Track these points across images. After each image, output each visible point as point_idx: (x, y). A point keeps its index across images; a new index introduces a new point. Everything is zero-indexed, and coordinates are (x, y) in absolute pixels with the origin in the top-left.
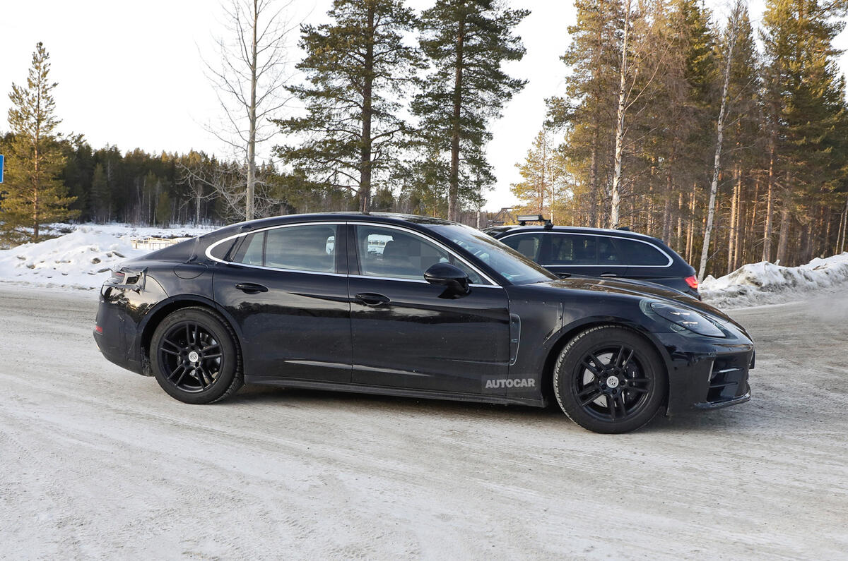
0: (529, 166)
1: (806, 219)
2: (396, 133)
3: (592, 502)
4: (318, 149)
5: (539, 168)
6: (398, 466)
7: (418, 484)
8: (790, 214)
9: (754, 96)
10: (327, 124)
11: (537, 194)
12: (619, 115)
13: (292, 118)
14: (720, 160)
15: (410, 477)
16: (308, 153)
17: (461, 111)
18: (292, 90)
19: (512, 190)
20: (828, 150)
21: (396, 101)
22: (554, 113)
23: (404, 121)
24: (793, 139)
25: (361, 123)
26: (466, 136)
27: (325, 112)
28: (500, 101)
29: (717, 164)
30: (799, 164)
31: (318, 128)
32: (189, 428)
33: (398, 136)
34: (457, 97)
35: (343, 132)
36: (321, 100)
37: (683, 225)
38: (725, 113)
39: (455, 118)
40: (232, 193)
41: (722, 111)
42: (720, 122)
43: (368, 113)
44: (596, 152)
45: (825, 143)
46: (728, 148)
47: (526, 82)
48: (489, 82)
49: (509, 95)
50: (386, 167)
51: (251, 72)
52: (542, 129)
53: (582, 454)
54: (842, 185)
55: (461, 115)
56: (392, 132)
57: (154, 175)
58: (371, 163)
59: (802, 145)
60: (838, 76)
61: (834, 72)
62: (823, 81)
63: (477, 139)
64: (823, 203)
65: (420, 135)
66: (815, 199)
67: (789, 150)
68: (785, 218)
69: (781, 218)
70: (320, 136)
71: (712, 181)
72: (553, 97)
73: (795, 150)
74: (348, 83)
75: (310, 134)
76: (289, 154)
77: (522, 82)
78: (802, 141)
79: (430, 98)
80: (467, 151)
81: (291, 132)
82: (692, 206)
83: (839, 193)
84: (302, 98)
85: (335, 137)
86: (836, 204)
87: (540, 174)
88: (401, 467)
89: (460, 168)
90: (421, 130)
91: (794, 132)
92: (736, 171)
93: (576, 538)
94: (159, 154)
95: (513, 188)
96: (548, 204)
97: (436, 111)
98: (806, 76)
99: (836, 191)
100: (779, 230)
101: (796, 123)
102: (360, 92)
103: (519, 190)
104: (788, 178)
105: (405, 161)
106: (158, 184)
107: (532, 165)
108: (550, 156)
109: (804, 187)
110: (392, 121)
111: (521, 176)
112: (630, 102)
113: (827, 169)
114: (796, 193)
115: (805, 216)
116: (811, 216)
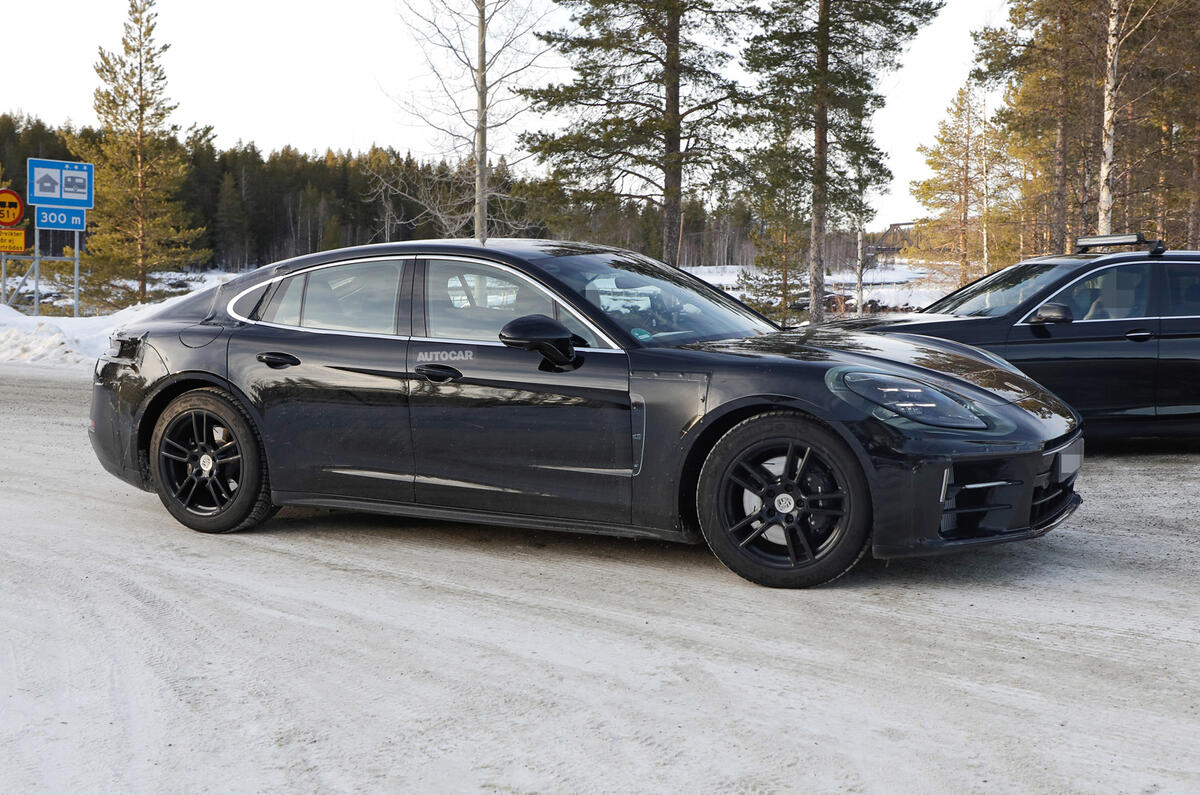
0: (942, 150)
2: (722, 102)
3: (1140, 712)
4: (593, 136)
5: (959, 153)
6: (799, 652)
7: (838, 681)
10: (606, 93)
11: (957, 198)
12: (1109, 53)
13: (550, 86)
15: (822, 668)
16: (577, 142)
17: (830, 60)
18: (549, 38)
19: (913, 192)
21: (720, 49)
22: (987, 56)
23: (734, 82)
25: (663, 89)
26: (839, 102)
27: (604, 73)
28: (897, 40)
31: (592, 101)
32: (448, 592)
33: (726, 109)
34: (822, 36)
35: (633, 105)
36: (597, 54)
39: (819, 73)
40: (451, 214)
43: (674, 71)
44: (1064, 120)
47: (940, 5)
48: (876, 8)
49: (912, 29)
50: (707, 162)
51: (476, 13)
52: (966, 85)
53: (1107, 633)
55: (831, 68)
56: (716, 102)
57: (315, 189)
58: (682, 155)
63: (857, 108)
65: (763, 106)
70: (596, 113)
72: (985, 29)
74: (641, 22)
75: (580, 112)
76: (544, 146)
77: (934, 6)
79: (777, 41)
80: (842, 129)
81: (549, 110)
84: (564, 51)
85: (622, 114)
87: (961, 163)
88: (805, 653)
89: (830, 158)
90: (764, 96)
93: (1124, 770)
94: (322, 154)
95: (915, 188)
96: (977, 213)
97: (787, 63)
102: (661, 37)
103: (925, 191)
105: (739, 150)
106: (323, 204)
107: (947, 147)
108: (978, 131)
110: (715, 83)
111: (929, 167)
112: (1130, 29)
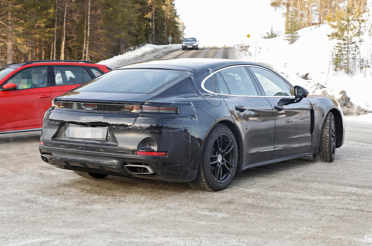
1: (25, 49)
8: (14, 45)
30: (17, 6)
54: (50, 22)
64: (37, 36)
66: (31, 34)
69: (6, 48)
83: (49, 29)
86: (47, 37)
99: (46, 27)
100: (6, 58)
104: (9, 18)
109: (22, 25)
113: (38, 11)
114: (16, 29)
115: (25, 46)
116: (29, 47)
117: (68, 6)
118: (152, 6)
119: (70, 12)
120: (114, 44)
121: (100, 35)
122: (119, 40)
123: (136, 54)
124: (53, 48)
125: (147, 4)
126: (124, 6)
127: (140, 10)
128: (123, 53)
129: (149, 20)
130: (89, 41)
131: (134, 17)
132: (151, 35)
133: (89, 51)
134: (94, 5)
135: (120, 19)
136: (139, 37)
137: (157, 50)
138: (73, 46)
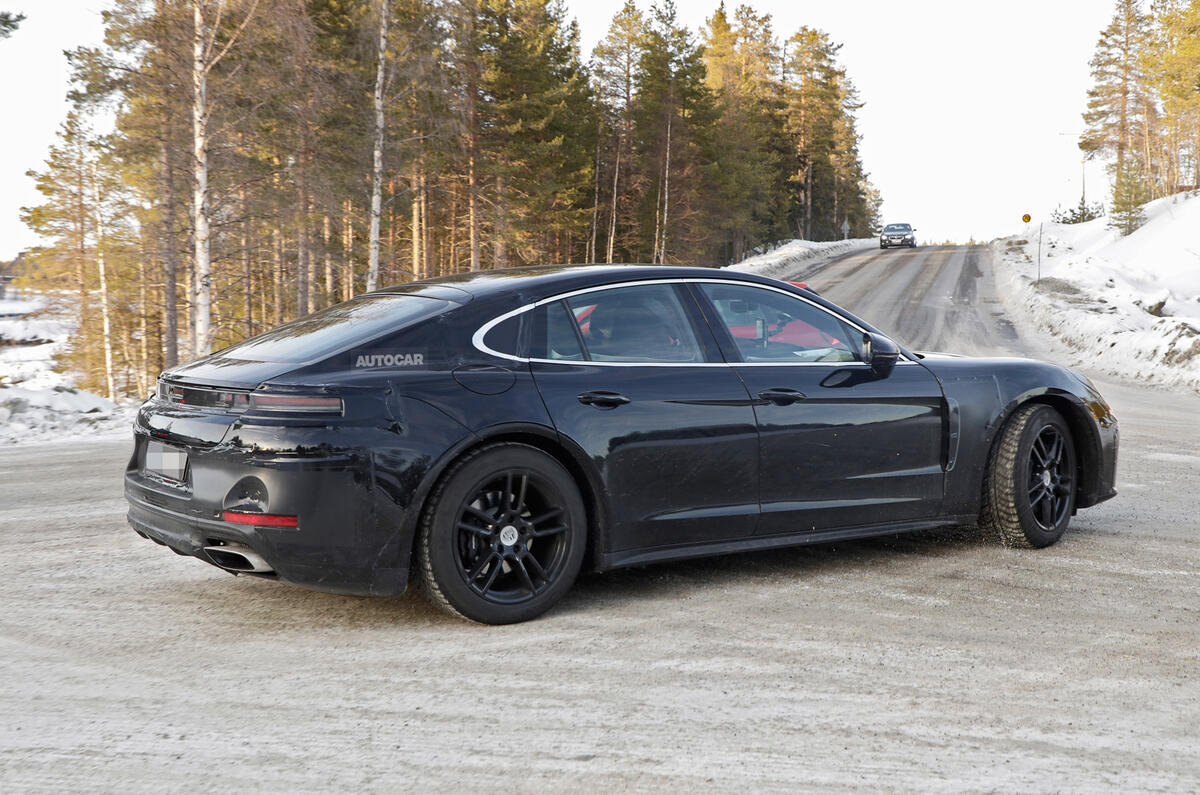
0: (52, 175)
1: (531, 254)
5: (73, 178)
8: (507, 246)
9: (435, 53)
11: (71, 226)
12: (196, 79)
14: (384, 158)
19: (24, 219)
20: (557, 141)
22: (84, 77)
24: (501, 123)
29: (378, 166)
30: (516, 163)
37: (334, 272)
38: (386, 78)
41: (380, 75)
42: (378, 94)
44: (168, 149)
45: (553, 129)
46: (396, 138)
47: (20, 17)
52: (72, 109)
54: (583, 196)
59: (518, 132)
60: (566, 22)
61: (560, 15)
62: (542, 29)
64: (557, 226)
66: (545, 221)
67: (499, 142)
68: (499, 252)
69: (493, 253)
71: (371, 193)
72: (79, 48)
73: (507, 140)
77: (12, 18)
78: (516, 127)
82: (348, 238)
83: (580, 210)
86: (578, 228)
87: (74, 189)
91: (503, 111)
92: (415, 177)
95: (27, 214)
96: (95, 242)
98: (516, 20)
99: (576, 206)
101: (504, 97)
103: (36, 218)
104: (499, 188)
107: (58, 172)
109: (525, 202)
111: (40, 193)
112: (215, 56)
113: (559, 172)
114: (513, 211)
115: (530, 248)
116: (540, 248)
117: (623, 160)
118: (805, 157)
119: (627, 172)
120: (719, 241)
121: (691, 222)
122: (731, 231)
123: (769, 262)
124: (590, 251)
125: (796, 152)
126: (743, 157)
127: (778, 166)
128: (740, 261)
129: (799, 187)
130: (667, 235)
131: (765, 180)
132: (802, 220)
133: (666, 256)
134: (679, 157)
135: (733, 185)
136: (776, 225)
137: (816, 252)
138: (632, 247)
